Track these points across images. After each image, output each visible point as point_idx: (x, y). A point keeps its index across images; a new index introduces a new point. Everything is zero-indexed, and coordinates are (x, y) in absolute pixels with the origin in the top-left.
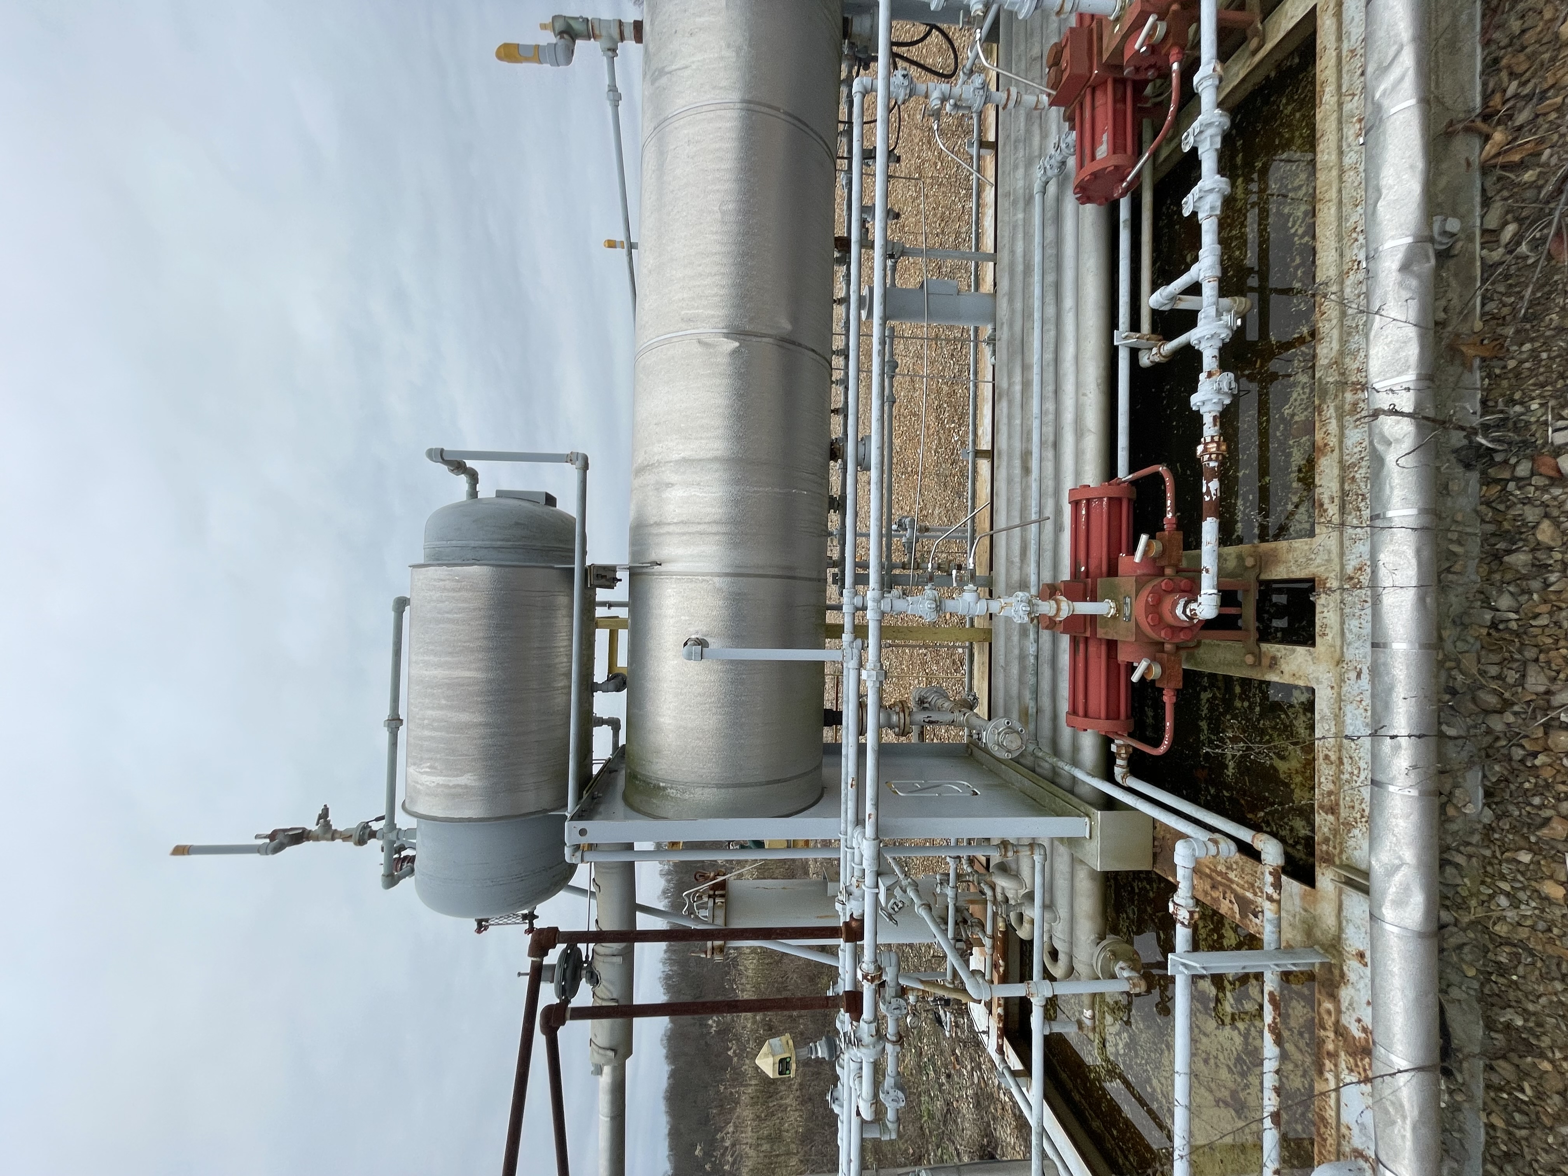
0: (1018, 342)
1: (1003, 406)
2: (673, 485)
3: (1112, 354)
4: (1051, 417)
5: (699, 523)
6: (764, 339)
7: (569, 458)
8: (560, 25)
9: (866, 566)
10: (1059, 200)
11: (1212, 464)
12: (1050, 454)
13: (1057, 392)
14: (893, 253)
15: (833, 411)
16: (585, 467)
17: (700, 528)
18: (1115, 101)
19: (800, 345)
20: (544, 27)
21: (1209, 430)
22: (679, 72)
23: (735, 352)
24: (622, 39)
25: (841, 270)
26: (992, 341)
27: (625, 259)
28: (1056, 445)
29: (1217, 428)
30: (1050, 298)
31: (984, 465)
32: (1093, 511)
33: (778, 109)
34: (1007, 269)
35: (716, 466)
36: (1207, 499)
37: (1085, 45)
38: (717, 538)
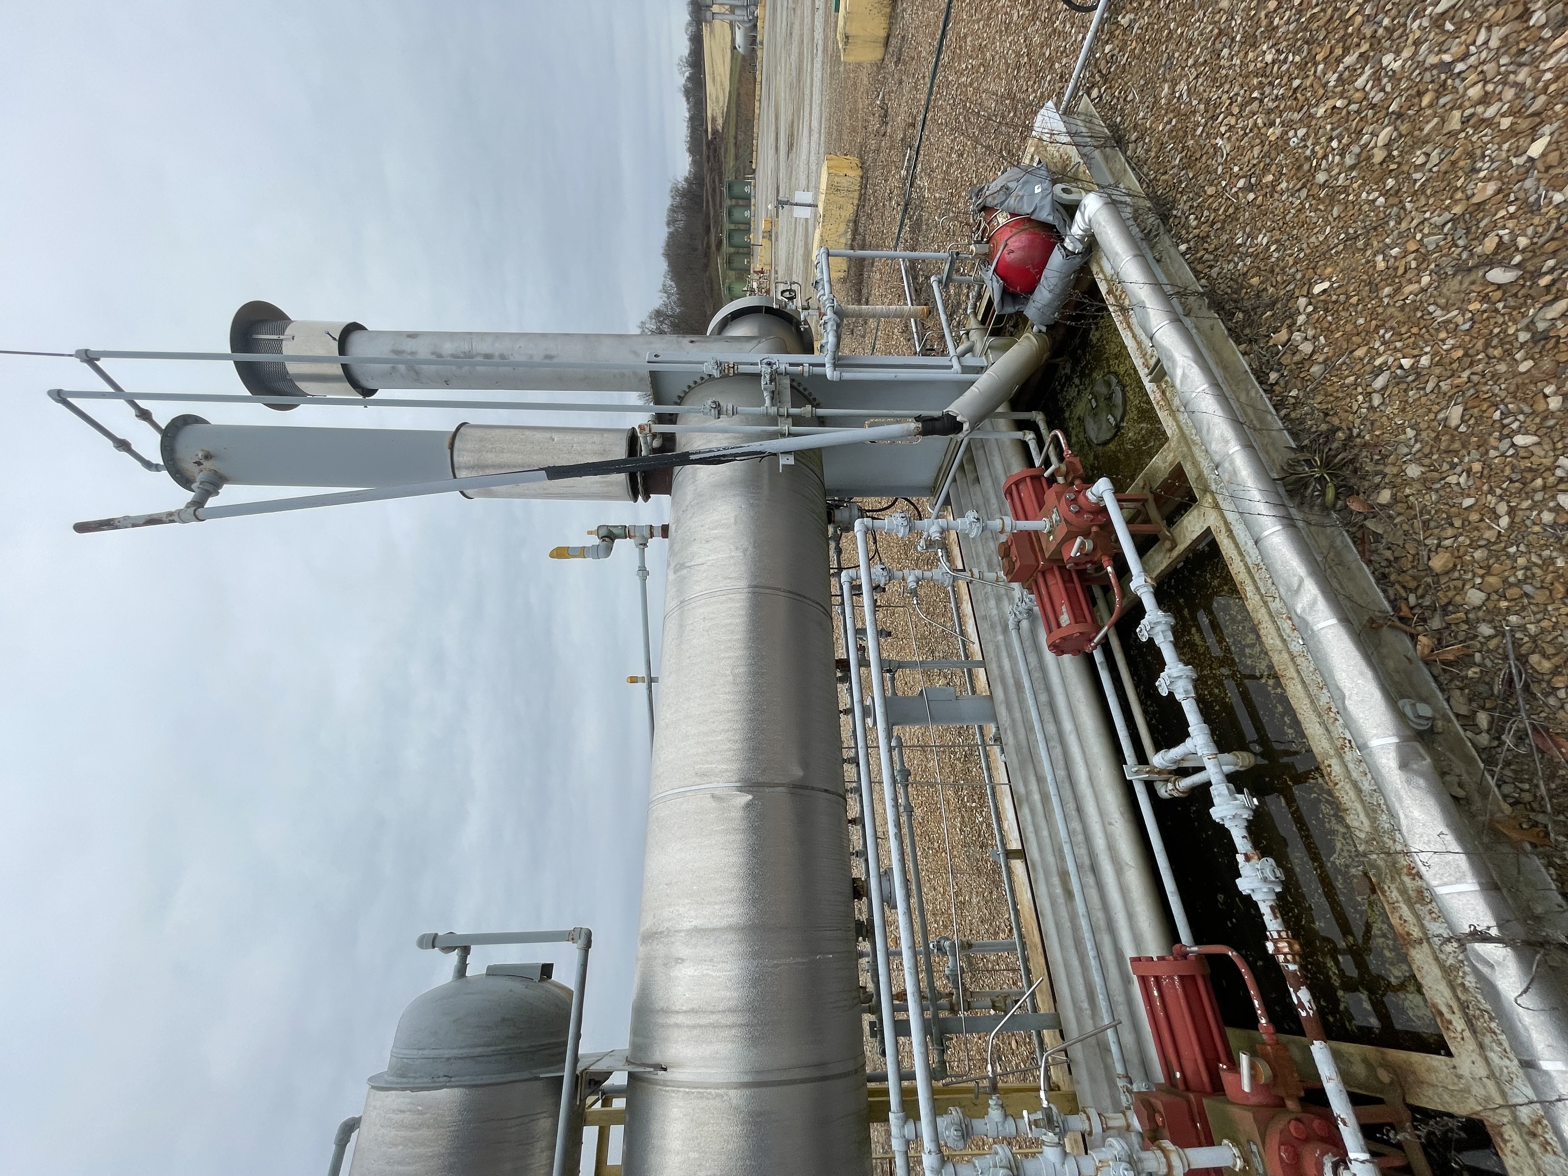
0: (1025, 751)
1: (1025, 811)
2: (683, 960)
3: (1128, 788)
4: (1080, 838)
5: (712, 1012)
6: (777, 789)
7: (569, 936)
8: (603, 532)
9: (912, 1077)
10: (1033, 632)
11: (1292, 967)
12: (1090, 880)
13: (1079, 810)
14: (889, 668)
15: (850, 821)
16: (588, 944)
17: (713, 1018)
18: (1064, 582)
19: (813, 789)
20: (590, 533)
21: (1273, 925)
22: (697, 568)
23: (748, 805)
24: (652, 536)
25: (842, 688)
26: (998, 739)
27: (645, 692)
28: (1094, 869)
29: (1280, 920)
30: (1047, 716)
31: (1018, 865)
32: (1166, 991)
33: (779, 589)
34: (998, 680)
35: (731, 936)
36: (1304, 1014)
37: (1028, 545)
38: (733, 1031)
